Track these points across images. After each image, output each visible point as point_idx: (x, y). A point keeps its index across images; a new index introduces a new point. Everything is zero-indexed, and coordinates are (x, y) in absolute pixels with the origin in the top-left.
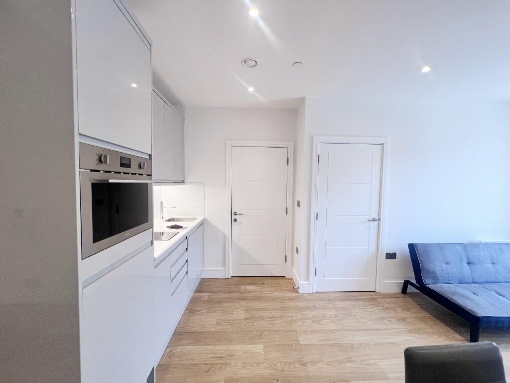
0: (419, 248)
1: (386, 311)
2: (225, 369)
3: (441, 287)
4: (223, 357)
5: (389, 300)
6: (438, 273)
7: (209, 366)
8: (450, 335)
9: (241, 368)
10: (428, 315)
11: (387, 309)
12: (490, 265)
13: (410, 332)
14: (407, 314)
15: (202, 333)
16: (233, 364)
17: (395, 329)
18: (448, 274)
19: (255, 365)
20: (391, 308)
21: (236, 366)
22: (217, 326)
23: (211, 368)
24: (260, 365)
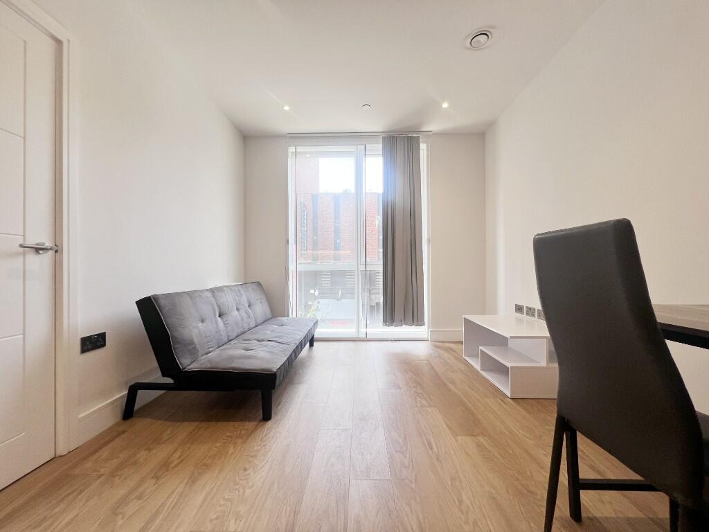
0: (162, 302)
1: (117, 480)
3: (210, 361)
5: (105, 453)
6: (196, 340)
8: (241, 431)
10: (195, 424)
11: (113, 475)
12: (236, 312)
13: (193, 480)
14: (161, 453)
17: (163, 504)
18: (206, 337)
20: (120, 467)
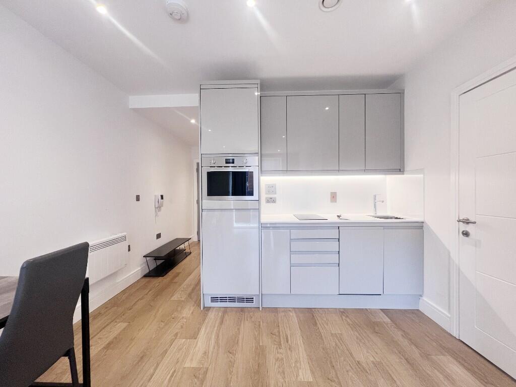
2: (275, 344)
4: (287, 342)
7: (277, 334)
9: (277, 358)
15: (315, 324)
16: (281, 351)
19: (281, 370)
21: (278, 353)
22: (330, 335)
23: (275, 335)
24: (281, 375)
